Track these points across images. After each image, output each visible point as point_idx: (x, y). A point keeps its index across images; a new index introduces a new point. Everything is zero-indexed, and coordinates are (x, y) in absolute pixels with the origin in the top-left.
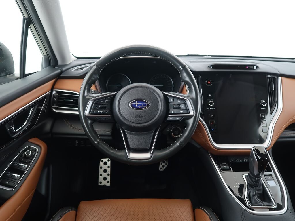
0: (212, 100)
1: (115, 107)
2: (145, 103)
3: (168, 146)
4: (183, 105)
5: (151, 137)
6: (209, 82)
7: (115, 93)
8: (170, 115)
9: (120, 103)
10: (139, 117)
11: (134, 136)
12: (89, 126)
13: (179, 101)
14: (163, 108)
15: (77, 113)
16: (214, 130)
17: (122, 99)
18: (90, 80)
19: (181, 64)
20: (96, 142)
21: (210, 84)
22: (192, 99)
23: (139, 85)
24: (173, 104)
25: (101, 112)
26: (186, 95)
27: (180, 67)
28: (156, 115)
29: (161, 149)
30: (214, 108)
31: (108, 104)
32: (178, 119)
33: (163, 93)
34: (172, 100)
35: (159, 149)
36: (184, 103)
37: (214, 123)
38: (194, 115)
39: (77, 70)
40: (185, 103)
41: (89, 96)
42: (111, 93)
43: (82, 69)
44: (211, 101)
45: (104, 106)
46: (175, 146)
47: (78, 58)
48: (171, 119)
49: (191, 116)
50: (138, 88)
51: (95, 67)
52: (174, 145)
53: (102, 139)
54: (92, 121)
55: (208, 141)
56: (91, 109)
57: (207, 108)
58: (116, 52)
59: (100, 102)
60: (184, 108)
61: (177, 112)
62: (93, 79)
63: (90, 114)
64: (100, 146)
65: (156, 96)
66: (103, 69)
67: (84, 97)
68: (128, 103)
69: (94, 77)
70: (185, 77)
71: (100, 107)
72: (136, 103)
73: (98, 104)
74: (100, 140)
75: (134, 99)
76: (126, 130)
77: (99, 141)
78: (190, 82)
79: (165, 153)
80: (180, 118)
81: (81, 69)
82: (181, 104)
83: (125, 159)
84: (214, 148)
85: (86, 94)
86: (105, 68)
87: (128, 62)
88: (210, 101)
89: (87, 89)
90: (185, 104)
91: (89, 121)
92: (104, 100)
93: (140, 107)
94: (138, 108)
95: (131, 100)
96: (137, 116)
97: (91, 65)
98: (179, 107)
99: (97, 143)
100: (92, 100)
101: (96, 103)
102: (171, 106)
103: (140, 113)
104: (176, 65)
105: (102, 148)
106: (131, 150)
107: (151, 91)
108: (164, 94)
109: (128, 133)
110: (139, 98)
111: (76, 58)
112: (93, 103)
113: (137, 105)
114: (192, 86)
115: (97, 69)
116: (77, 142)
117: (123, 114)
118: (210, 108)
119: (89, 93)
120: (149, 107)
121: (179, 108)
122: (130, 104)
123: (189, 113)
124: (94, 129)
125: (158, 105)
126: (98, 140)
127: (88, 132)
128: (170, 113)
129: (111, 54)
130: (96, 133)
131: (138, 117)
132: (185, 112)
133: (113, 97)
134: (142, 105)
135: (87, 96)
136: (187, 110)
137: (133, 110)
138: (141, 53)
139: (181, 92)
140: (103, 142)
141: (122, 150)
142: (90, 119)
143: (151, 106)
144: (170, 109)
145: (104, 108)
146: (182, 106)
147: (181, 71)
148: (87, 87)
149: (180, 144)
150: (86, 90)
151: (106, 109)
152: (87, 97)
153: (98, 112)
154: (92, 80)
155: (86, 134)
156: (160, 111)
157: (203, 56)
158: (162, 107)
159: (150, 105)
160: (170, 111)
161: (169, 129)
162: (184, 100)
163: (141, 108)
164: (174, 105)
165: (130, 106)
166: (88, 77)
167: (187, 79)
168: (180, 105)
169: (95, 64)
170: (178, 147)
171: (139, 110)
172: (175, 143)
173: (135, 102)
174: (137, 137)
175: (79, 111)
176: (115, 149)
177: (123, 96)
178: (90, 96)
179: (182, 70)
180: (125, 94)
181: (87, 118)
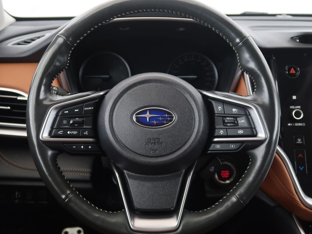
0: (299, 107)
1: (104, 122)
2: (167, 115)
3: (214, 204)
4: (244, 118)
5: (178, 184)
6: (292, 71)
7: (102, 93)
8: (216, 140)
9: (115, 114)
10: (154, 143)
11: (142, 183)
12: (50, 163)
13: (234, 110)
14: (202, 124)
15: (24, 134)
16: (304, 169)
17: (117, 106)
18: (52, 67)
19: (239, 34)
20: (63, 197)
21: (294, 75)
22: (262, 106)
23: (154, 77)
24: (223, 117)
25: (75, 133)
26: (249, 98)
27: (238, 40)
28: (189, 139)
29: (198, 210)
30: (304, 124)
31: (88, 117)
32: (232, 146)
33: (201, 94)
34: (220, 107)
35: (194, 211)
36: (246, 115)
37: (303, 155)
38: (266, 139)
39: (19, 44)
40: (248, 114)
41: (48, 100)
42: (94, 93)
43: (29, 43)
44: (298, 109)
45: (81, 120)
46: (228, 204)
47: (18, 19)
48: (218, 146)
49: (261, 142)
50: (150, 84)
51: (60, 40)
52: (225, 201)
53: (77, 189)
54: (56, 152)
55: (291, 192)
56: (52, 128)
57: (289, 124)
58: (105, 9)
59: (72, 112)
60: (246, 125)
61: (230, 132)
62: (58, 64)
63: (51, 137)
64: (72, 204)
65: (189, 101)
66: (78, 44)
67: (38, 101)
68: (129, 115)
69: (59, 61)
70: (248, 62)
71: (71, 122)
72: (148, 115)
73: (68, 117)
74: (72, 192)
75: (142, 106)
76: (125, 171)
77: (69, 194)
78: (259, 72)
79: (208, 218)
80: (238, 145)
81: (26, 42)
82: (239, 116)
83: (124, 231)
84: (304, 207)
85: (42, 96)
86: (81, 41)
87: (127, 29)
88: (295, 109)
89: (45, 86)
90: (248, 116)
91: (50, 153)
92: (81, 109)
93: (155, 122)
94: (152, 125)
95: (136, 108)
96: (149, 141)
97: (48, 34)
98: (234, 123)
99: (66, 198)
100: (56, 108)
101: (63, 114)
102: (218, 120)
103: (155, 136)
104: (228, 37)
105: (76, 208)
106: (137, 212)
107: (178, 89)
108: (204, 96)
109: (130, 177)
110: (153, 104)
111: (14, 20)
112: (57, 115)
113: (150, 118)
114: (261, 79)
115: (65, 44)
116: (18, 195)
117: (120, 137)
118: (296, 124)
119: (48, 95)
120: (174, 123)
121: (236, 125)
122: (134, 116)
123: (255, 136)
124: (59, 168)
125: (193, 119)
126: (68, 192)
127: (47, 174)
128: (216, 135)
129: (94, 12)
130: (64, 176)
131: (152, 143)
132: (249, 132)
133: (99, 103)
134: (160, 119)
135: (45, 99)
136: (252, 128)
137: (141, 128)
138: (156, 11)
139: (235, 91)
140: (78, 195)
141: (117, 211)
142: (52, 148)
143: (178, 121)
144: (217, 127)
145: (81, 124)
146: (242, 121)
147: (239, 49)
148: (45, 81)
149: (238, 200)
150: (43, 88)
151: (85, 127)
152: (46, 103)
153: (68, 132)
154: (55, 66)
155: (43, 178)
156: (196, 130)
157: (274, 15)
158: (200, 122)
159: (175, 118)
160: (217, 130)
161: (213, 168)
162: (245, 108)
163: (157, 125)
164: (224, 119)
165: (134, 119)
166: (48, 60)
167: (252, 65)
168: (236, 117)
169: (62, 34)
170: (234, 205)
171: (154, 130)
172: (228, 198)
173: (144, 112)
174: (148, 184)
175: (28, 129)
176: (104, 209)
177: (121, 100)
178: (51, 101)
179: (241, 46)
180: (125, 95)
181: (44, 144)
